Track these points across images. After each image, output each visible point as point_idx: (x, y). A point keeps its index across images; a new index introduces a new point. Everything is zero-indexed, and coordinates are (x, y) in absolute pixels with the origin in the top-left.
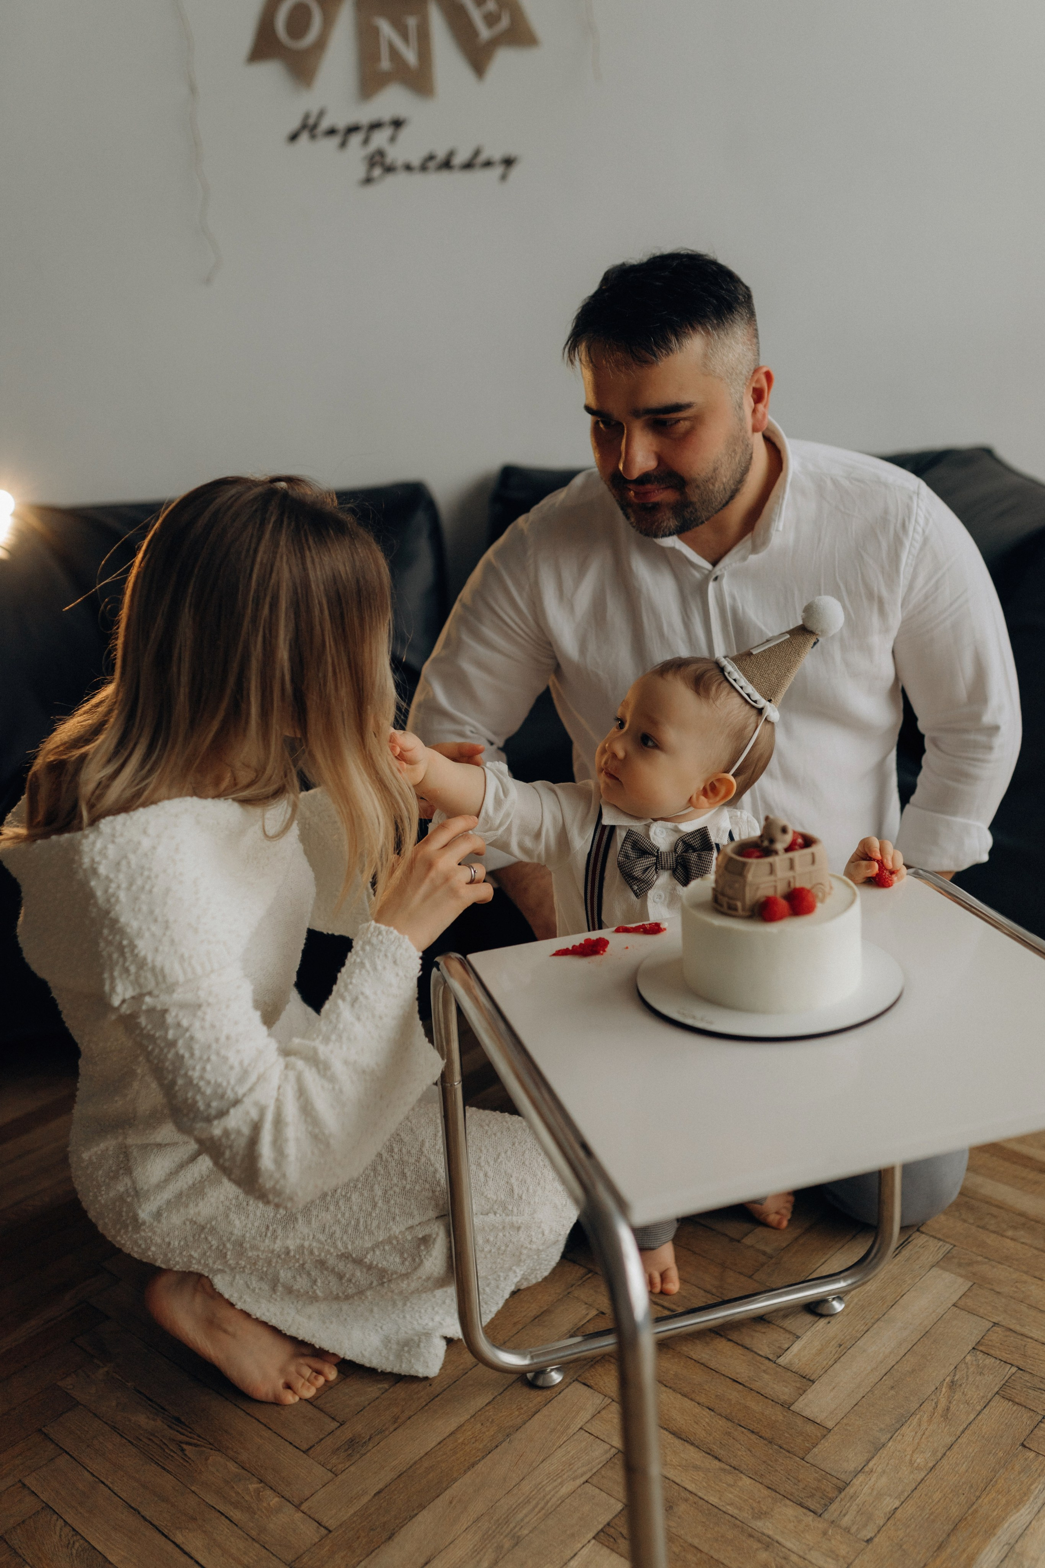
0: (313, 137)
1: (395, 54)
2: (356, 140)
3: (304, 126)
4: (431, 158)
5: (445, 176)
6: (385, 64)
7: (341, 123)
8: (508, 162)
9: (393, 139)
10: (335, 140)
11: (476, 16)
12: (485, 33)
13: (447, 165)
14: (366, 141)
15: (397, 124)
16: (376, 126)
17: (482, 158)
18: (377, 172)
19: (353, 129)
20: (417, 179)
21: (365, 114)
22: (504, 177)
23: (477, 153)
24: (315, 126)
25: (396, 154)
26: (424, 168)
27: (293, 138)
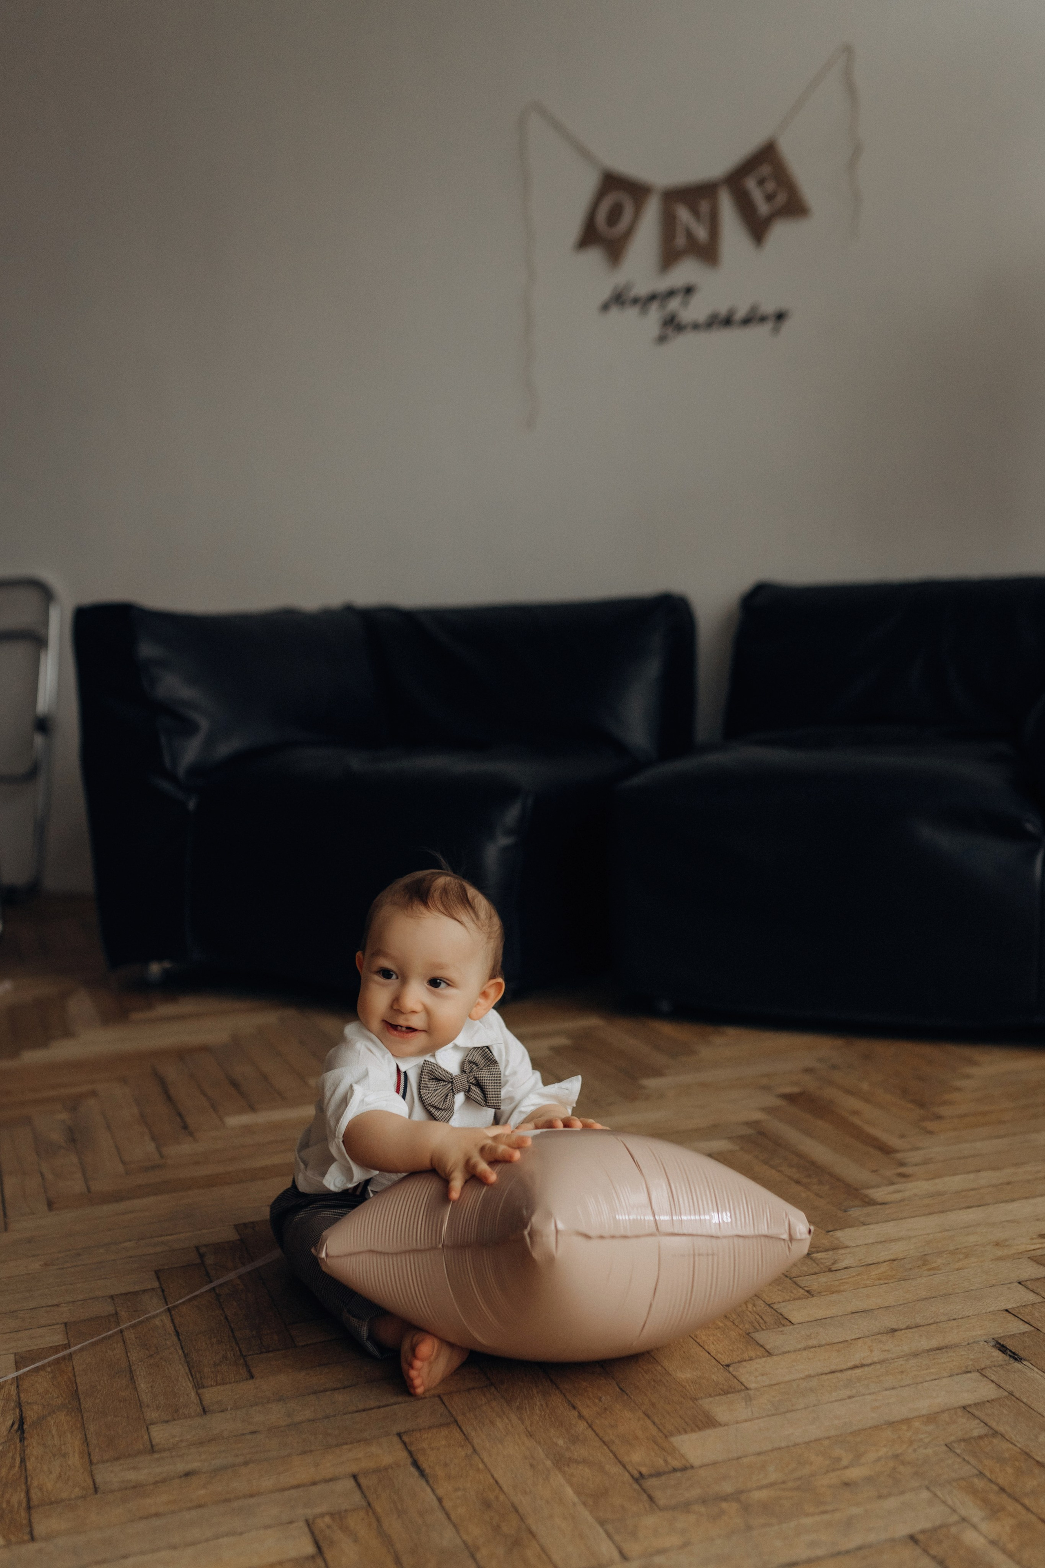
0: (620, 306)
1: (689, 235)
2: (654, 306)
3: (614, 296)
4: (715, 317)
6: (681, 241)
7: (644, 294)
8: (780, 316)
10: (638, 307)
11: (757, 196)
12: (764, 209)
13: (727, 321)
14: (662, 306)
15: (689, 291)
16: (671, 293)
17: (758, 314)
18: (670, 331)
19: (653, 297)
20: (703, 333)
21: (663, 284)
22: (776, 330)
23: (754, 310)
24: (624, 297)
25: (686, 315)
26: (708, 325)
27: (605, 307)
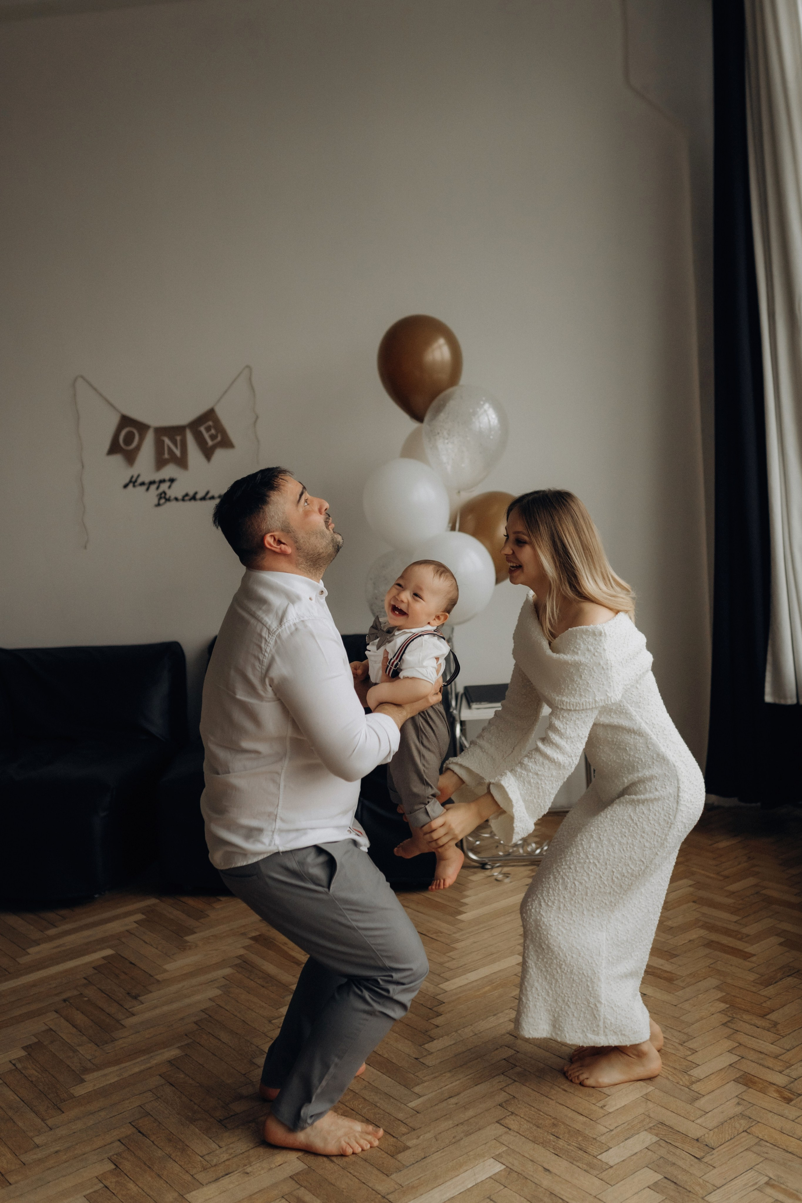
0: (134, 486)
1: (170, 451)
2: (153, 488)
3: (130, 481)
4: (187, 495)
5: (193, 502)
6: (166, 456)
7: (147, 481)
9: (170, 487)
10: (144, 488)
11: (206, 436)
12: (210, 443)
13: (194, 498)
14: (158, 488)
15: (172, 480)
16: (162, 481)
17: (210, 495)
18: (162, 501)
19: (152, 483)
20: (181, 503)
21: (158, 477)
23: (208, 493)
24: (136, 481)
25: (171, 493)
26: (183, 500)
27: (126, 486)
